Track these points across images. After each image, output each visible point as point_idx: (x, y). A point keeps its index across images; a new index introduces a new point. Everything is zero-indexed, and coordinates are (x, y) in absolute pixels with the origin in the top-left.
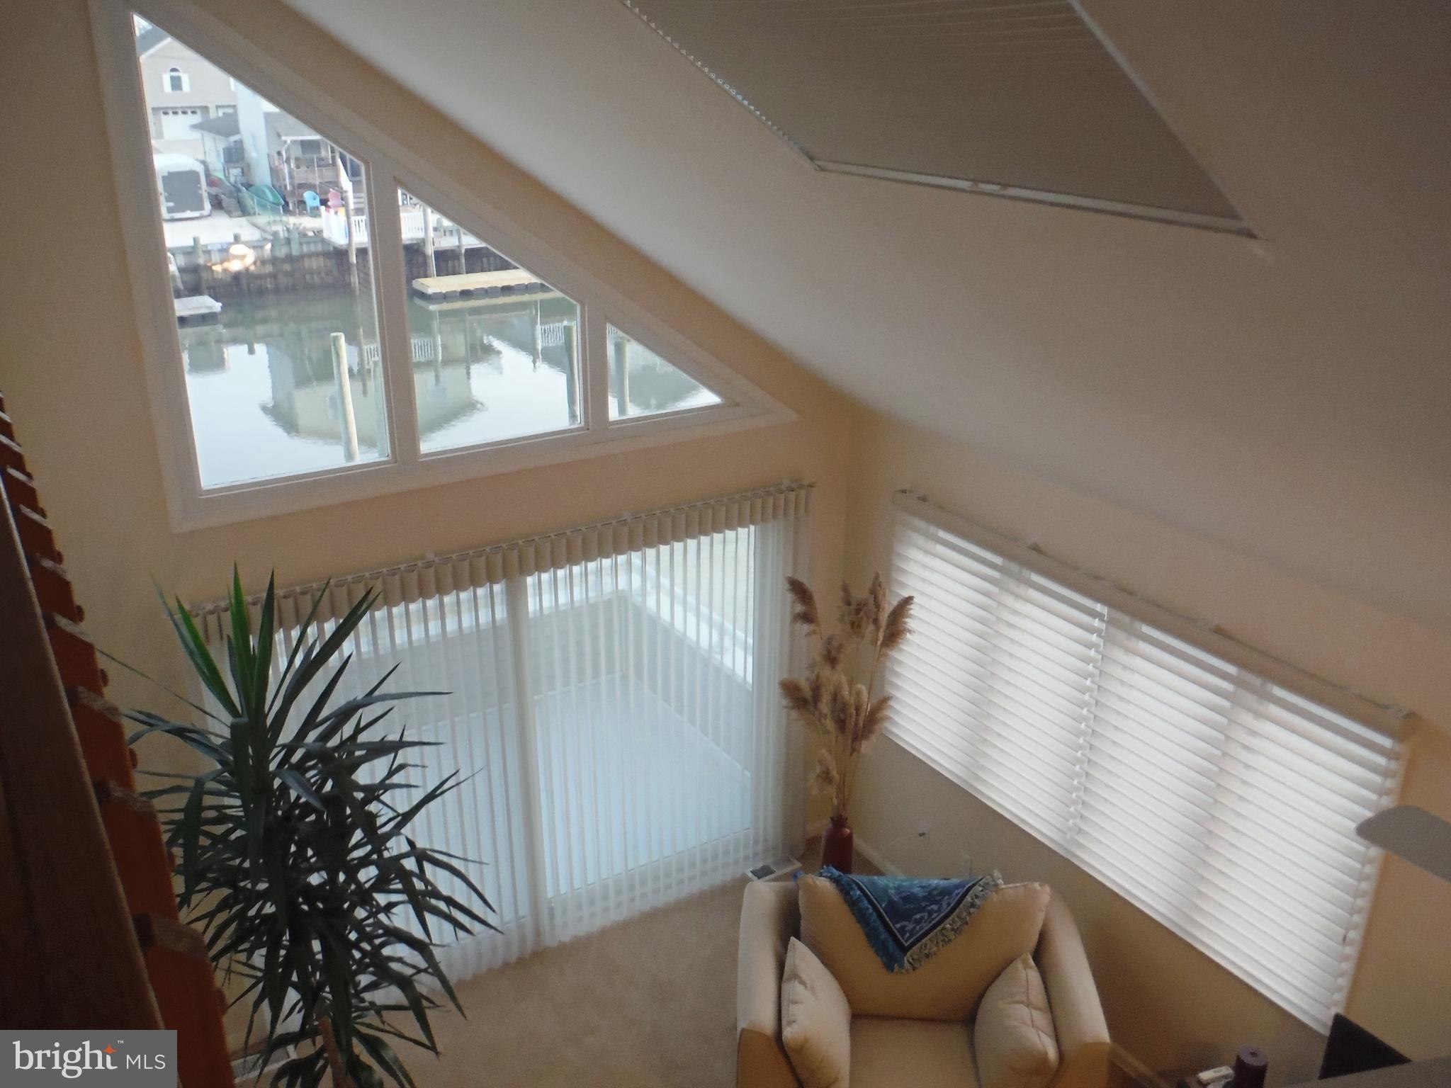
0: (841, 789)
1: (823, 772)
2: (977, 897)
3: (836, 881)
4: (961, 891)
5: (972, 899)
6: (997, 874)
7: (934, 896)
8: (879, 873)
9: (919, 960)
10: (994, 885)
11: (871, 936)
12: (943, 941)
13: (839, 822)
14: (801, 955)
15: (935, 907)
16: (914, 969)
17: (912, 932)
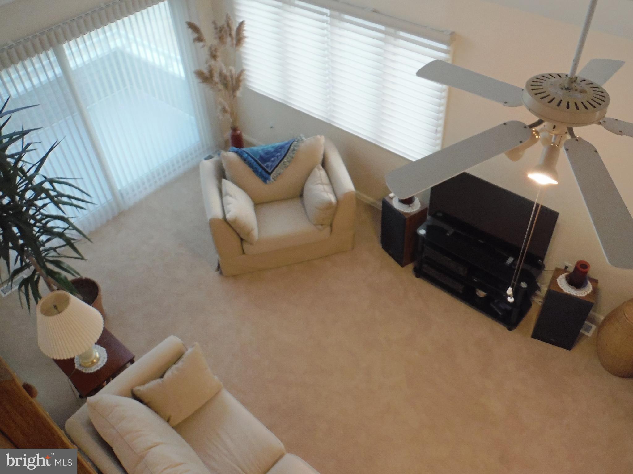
0: (232, 114)
1: (223, 108)
2: (295, 146)
3: (236, 152)
4: (288, 145)
5: (293, 147)
6: (302, 135)
7: (278, 149)
8: (254, 145)
9: (277, 177)
10: (301, 140)
11: (255, 171)
12: (285, 167)
13: (234, 129)
14: (228, 185)
15: (279, 154)
16: (275, 180)
17: (271, 166)
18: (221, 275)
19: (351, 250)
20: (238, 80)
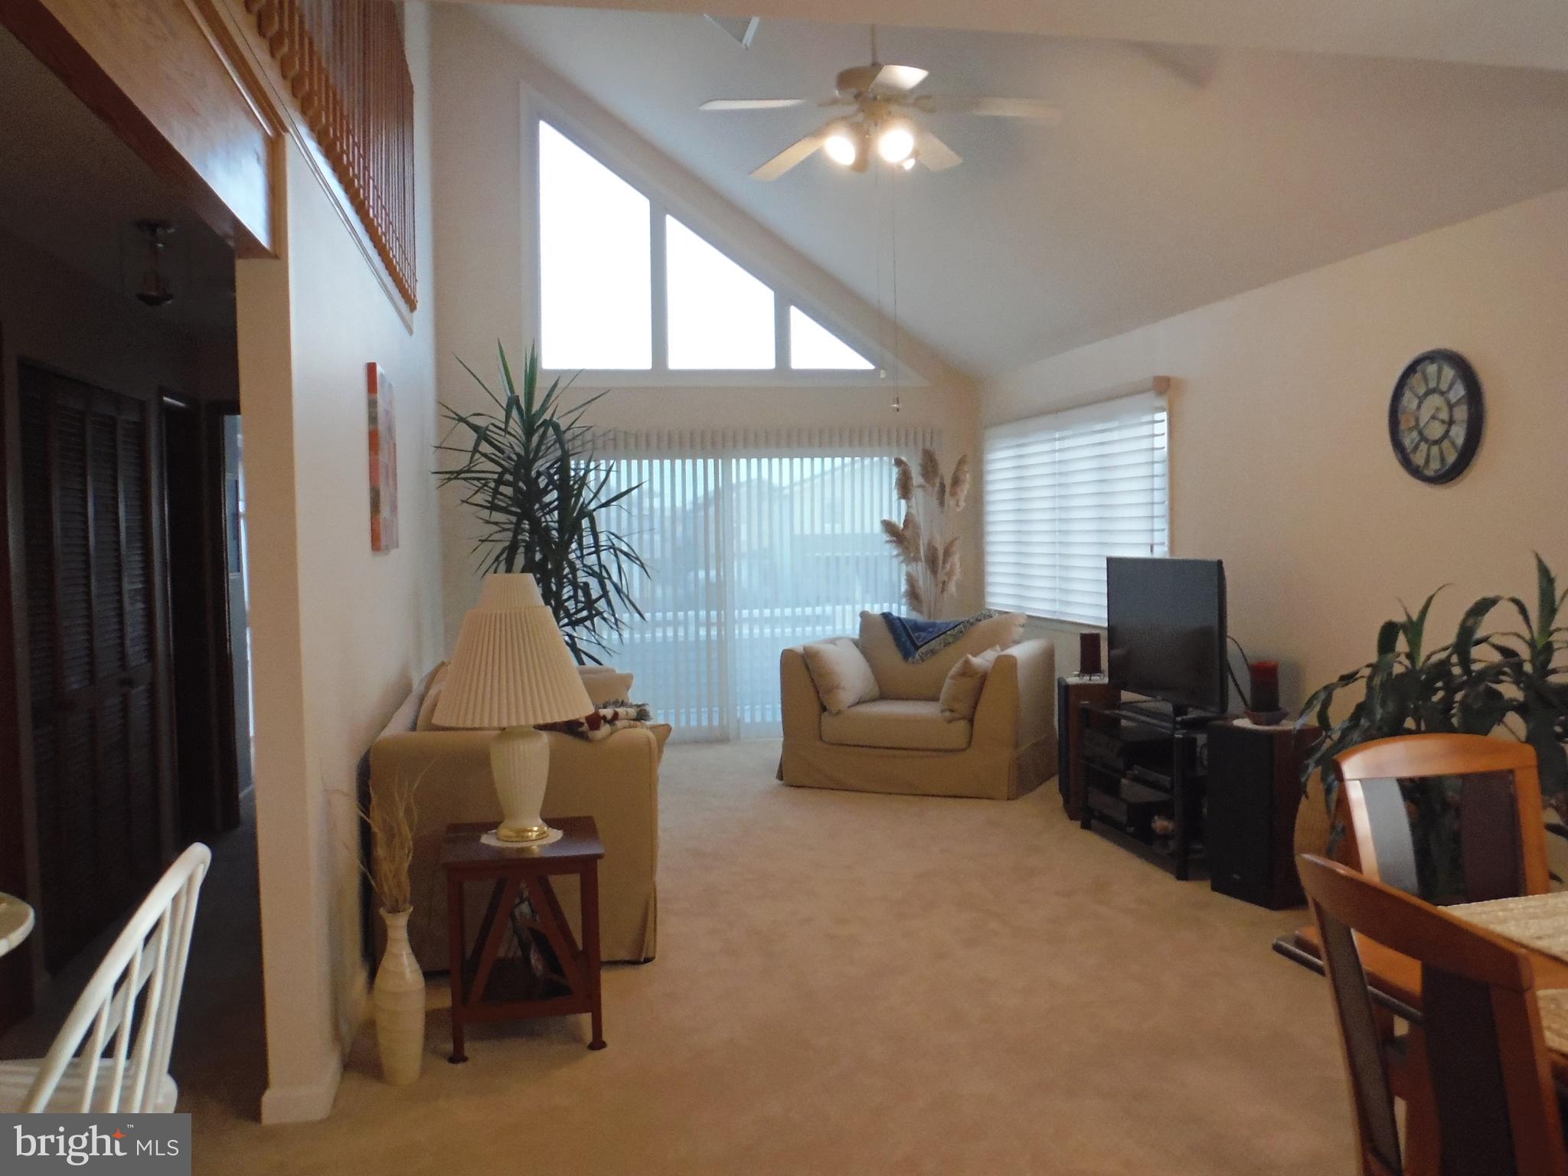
9: (926, 654)
10: (989, 616)
11: (898, 640)
15: (944, 626)
16: (921, 660)
17: (924, 638)
18: (782, 782)
19: (1008, 799)
20: (947, 553)
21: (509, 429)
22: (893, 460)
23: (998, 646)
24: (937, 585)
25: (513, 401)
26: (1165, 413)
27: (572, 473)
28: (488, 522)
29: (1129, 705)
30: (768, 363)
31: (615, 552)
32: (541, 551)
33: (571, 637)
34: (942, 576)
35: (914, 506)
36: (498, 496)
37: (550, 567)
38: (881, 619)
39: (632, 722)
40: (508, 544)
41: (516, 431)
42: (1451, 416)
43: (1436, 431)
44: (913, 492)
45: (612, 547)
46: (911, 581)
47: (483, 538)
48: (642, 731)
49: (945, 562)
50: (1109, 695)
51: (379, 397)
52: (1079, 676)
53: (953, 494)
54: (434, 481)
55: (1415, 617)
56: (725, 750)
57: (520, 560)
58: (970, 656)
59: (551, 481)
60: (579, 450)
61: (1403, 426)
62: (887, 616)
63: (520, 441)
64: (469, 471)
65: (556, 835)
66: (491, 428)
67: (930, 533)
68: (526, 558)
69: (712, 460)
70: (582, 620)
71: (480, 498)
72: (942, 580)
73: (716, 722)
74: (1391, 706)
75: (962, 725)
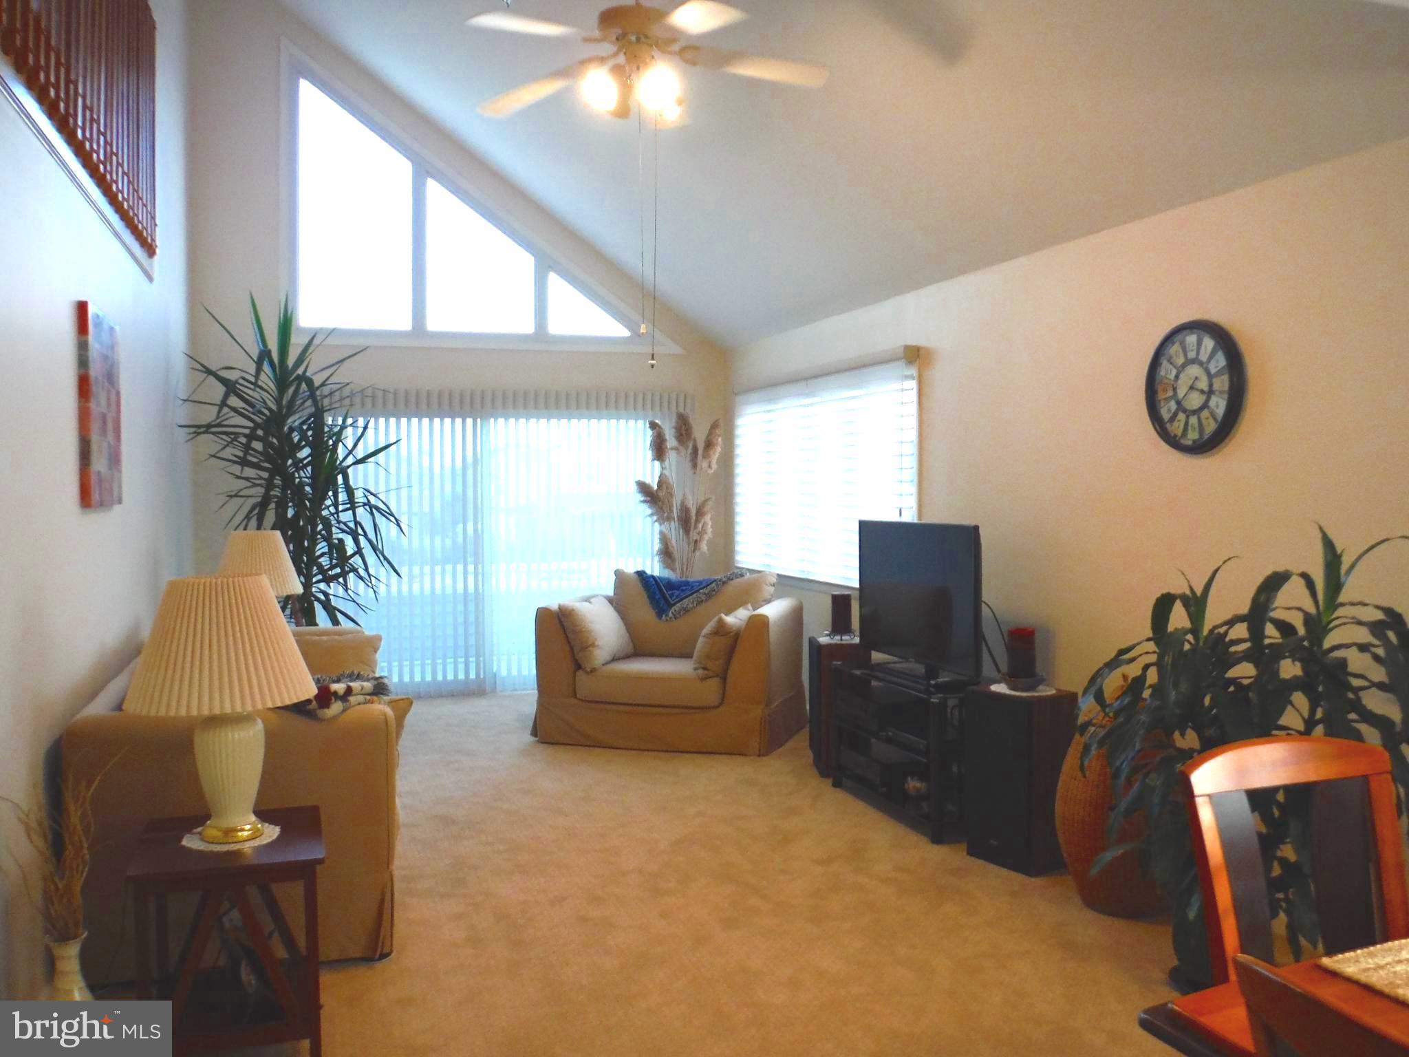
9: (679, 612)
11: (651, 597)
12: (697, 603)
15: (697, 584)
16: (674, 616)
18: (537, 739)
19: (759, 756)
20: (700, 513)
21: (260, 383)
22: (648, 423)
23: (750, 605)
24: (689, 544)
25: (265, 354)
26: (914, 381)
27: (326, 429)
28: (238, 477)
29: (881, 666)
30: (528, 328)
31: (371, 510)
32: (294, 506)
33: (326, 594)
34: (694, 535)
35: (668, 467)
36: (251, 452)
37: (301, 523)
38: (636, 576)
39: (368, 697)
40: (259, 499)
41: (269, 386)
42: (1211, 385)
43: (1195, 401)
44: (667, 454)
45: (368, 503)
46: (664, 539)
47: (233, 494)
48: (381, 708)
49: (697, 521)
50: (858, 655)
51: (91, 337)
52: (829, 635)
53: (706, 456)
54: (182, 434)
55: (1199, 592)
56: (480, 704)
57: (271, 516)
58: (723, 615)
59: (303, 436)
60: (337, 405)
61: (1161, 396)
62: (641, 574)
63: (272, 396)
64: (219, 425)
65: (272, 832)
66: (241, 381)
67: (685, 493)
68: (276, 512)
69: (471, 420)
70: (336, 577)
71: (229, 453)
72: (695, 538)
73: (472, 676)
74: (1184, 687)
75: (714, 683)
